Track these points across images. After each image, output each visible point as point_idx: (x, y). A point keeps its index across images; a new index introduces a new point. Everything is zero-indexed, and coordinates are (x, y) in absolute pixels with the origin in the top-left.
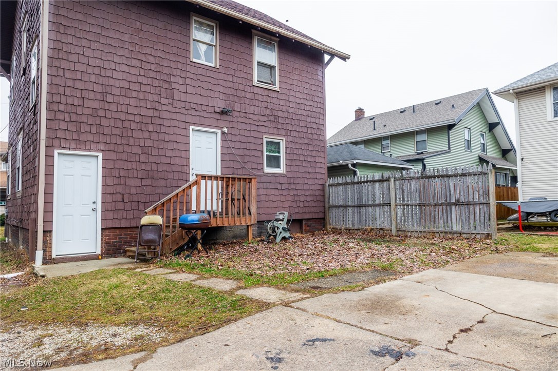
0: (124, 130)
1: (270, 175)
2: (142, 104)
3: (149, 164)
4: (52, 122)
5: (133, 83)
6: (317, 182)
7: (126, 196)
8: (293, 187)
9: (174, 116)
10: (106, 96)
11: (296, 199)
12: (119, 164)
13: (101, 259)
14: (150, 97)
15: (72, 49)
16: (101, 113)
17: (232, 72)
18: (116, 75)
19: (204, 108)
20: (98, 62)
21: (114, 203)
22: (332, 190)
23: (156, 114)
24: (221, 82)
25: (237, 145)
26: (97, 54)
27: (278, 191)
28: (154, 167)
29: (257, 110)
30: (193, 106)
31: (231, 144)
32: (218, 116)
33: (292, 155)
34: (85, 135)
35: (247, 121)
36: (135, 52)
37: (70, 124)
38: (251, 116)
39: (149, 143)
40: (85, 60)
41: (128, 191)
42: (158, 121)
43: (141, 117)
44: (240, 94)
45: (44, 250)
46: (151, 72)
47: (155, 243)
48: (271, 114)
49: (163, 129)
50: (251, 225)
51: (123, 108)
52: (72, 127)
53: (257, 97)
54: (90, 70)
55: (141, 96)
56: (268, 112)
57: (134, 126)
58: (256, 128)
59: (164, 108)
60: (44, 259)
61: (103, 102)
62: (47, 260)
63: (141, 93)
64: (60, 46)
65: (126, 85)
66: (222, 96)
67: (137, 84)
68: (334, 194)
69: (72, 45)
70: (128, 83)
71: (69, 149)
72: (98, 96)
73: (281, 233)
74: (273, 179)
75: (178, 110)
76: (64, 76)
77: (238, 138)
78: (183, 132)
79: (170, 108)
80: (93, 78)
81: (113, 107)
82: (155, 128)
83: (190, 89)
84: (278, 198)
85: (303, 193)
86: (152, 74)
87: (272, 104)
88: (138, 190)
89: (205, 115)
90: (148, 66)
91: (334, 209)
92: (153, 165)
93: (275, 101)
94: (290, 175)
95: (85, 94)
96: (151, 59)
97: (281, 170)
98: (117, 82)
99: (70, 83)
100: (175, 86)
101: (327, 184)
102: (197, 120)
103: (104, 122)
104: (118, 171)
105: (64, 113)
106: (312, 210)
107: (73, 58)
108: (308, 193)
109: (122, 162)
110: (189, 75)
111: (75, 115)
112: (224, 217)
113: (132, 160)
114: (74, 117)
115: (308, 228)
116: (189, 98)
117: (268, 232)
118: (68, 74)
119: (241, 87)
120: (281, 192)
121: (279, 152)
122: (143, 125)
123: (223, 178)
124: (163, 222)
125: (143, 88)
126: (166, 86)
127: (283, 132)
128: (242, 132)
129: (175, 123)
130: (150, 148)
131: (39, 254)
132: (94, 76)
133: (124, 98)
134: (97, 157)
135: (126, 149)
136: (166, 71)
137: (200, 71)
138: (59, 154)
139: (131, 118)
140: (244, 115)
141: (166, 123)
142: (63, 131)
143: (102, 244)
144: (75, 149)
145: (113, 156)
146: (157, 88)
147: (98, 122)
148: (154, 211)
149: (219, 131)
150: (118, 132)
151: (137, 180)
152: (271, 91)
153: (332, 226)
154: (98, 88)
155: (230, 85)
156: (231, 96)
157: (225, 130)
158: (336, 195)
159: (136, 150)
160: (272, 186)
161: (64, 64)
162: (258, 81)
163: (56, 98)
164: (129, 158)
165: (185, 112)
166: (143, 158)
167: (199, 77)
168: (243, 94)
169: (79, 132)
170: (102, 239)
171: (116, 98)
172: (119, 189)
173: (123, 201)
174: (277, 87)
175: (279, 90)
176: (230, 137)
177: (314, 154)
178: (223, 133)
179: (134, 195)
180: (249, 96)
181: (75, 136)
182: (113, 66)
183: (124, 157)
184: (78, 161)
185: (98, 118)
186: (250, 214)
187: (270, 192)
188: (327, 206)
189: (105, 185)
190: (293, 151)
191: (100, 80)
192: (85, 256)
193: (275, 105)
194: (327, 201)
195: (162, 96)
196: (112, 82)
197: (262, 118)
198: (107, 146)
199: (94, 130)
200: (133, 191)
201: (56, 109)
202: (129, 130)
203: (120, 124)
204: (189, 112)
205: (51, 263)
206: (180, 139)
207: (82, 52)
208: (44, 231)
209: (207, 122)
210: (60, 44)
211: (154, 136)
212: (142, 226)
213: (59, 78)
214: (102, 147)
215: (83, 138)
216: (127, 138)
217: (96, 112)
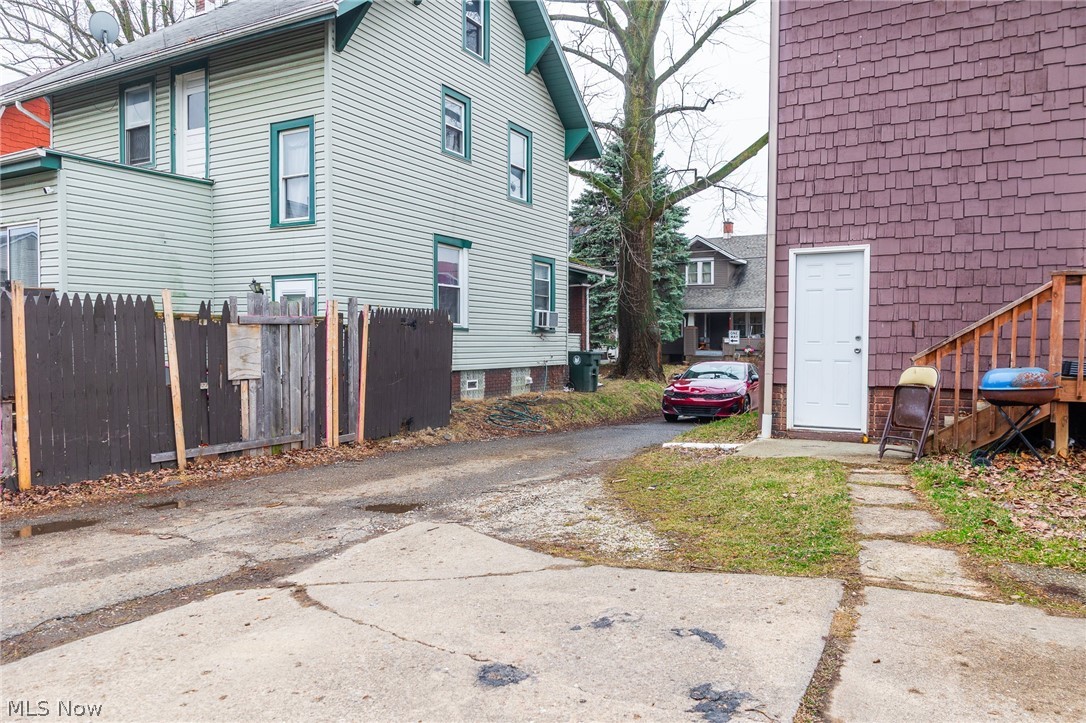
0: (916, 191)
2: (961, 125)
3: (975, 254)
4: (785, 203)
5: (940, 88)
7: (919, 327)
9: (1047, 132)
10: (880, 132)
12: (905, 263)
13: (868, 442)
14: (981, 105)
15: (819, 64)
16: (870, 167)
18: (900, 82)
20: (867, 70)
21: (893, 340)
23: (996, 139)
26: (863, 54)
28: (989, 260)
34: (839, 215)
37: (814, 200)
39: (975, 209)
40: (839, 75)
41: (924, 316)
42: (1000, 154)
43: (956, 155)
45: (775, 415)
46: (983, 46)
47: (919, 424)
49: (1015, 170)
51: (916, 146)
52: (817, 206)
54: (849, 91)
55: (957, 108)
57: (939, 178)
59: (1018, 119)
60: (774, 428)
61: (874, 145)
62: (779, 431)
63: (959, 100)
64: (798, 66)
65: (922, 95)
67: (950, 85)
69: (817, 57)
70: (926, 91)
71: (813, 244)
72: (865, 136)
75: (1058, 115)
76: (804, 116)
79: (1034, 116)
80: (855, 105)
81: (894, 150)
82: (992, 171)
86: (986, 51)
88: (948, 313)
90: (977, 35)
92: (986, 256)
95: (839, 139)
98: (904, 94)
99: (814, 127)
100: (1050, 57)
103: (875, 183)
104: (902, 275)
105: (804, 184)
107: (820, 79)
109: (913, 257)
111: (822, 182)
113: (933, 251)
114: (821, 187)
118: (811, 112)
122: (961, 171)
124: (939, 382)
125: (963, 90)
126: (1026, 64)
129: (1050, 149)
130: (978, 220)
131: (767, 420)
132: (857, 99)
133: (918, 123)
134: (862, 251)
135: (921, 229)
136: (1027, 28)
138: (797, 255)
139: (934, 162)
141: (1023, 154)
142: (804, 215)
143: (871, 415)
144: (821, 244)
145: (894, 247)
146: (999, 80)
147: (863, 187)
148: (930, 358)
150: (902, 197)
151: (944, 290)
154: (864, 121)
159: (946, 228)
161: (806, 97)
163: (792, 161)
164: (926, 246)
166: (959, 244)
169: (828, 211)
170: (871, 407)
171: (899, 130)
172: (904, 312)
173: (913, 335)
179: (938, 324)
181: (823, 221)
182: (893, 66)
183: (916, 246)
184: (829, 263)
185: (864, 178)
189: (876, 305)
191: (870, 103)
192: (839, 433)
195: (1013, 92)
196: (892, 100)
198: (881, 228)
199: (855, 204)
200: (936, 314)
201: (792, 179)
202: (928, 189)
203: (907, 181)
205: (786, 436)
207: (834, 63)
208: (774, 385)
210: (799, 62)
211: (991, 191)
212: (900, 388)
213: (797, 123)
214: (870, 232)
215: (836, 220)
216: (924, 207)
217: (861, 168)
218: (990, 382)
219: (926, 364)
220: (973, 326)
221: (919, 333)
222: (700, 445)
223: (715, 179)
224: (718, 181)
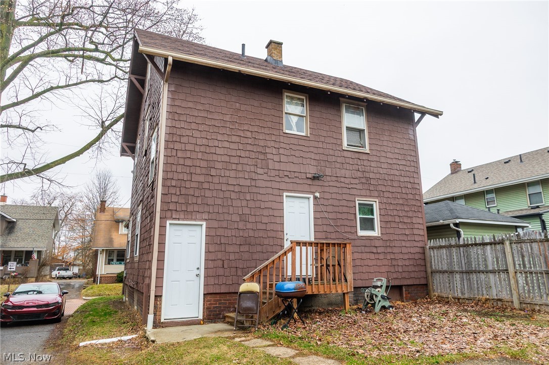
0: (225, 200)
1: (364, 238)
2: (241, 175)
3: (247, 230)
4: (165, 196)
5: (233, 157)
6: (416, 244)
7: (226, 263)
8: (389, 250)
9: (269, 184)
10: (210, 170)
11: (394, 263)
12: (220, 232)
13: (203, 324)
14: (248, 168)
15: (184, 132)
16: (206, 186)
17: (322, 139)
18: (219, 151)
19: (296, 175)
20: (205, 142)
21: (215, 269)
22: (433, 254)
23: (253, 183)
24: (312, 149)
25: (330, 209)
26: (204, 134)
27: (373, 255)
28: (251, 233)
29: (348, 174)
30: (286, 173)
31: (324, 208)
32: (310, 182)
33: (386, 217)
34: (192, 206)
35: (338, 185)
36: (235, 130)
37: (180, 197)
38: (342, 180)
39: (247, 211)
40: (193, 141)
41: (228, 258)
42: (254, 190)
43: (239, 187)
44: (330, 159)
45: (155, 314)
46: (248, 145)
47: (253, 311)
48: (362, 176)
49: (259, 197)
50: (347, 293)
51: (224, 180)
52: (182, 200)
53: (348, 160)
54: (197, 149)
55: (240, 167)
56: (359, 174)
57: (233, 196)
58: (347, 191)
59: (260, 177)
60: (154, 322)
61: (208, 176)
62: (157, 324)
63: (240, 165)
64: (174, 131)
65: (227, 159)
66: (313, 162)
67: (237, 157)
68: (436, 257)
69: (184, 129)
70: (228, 158)
71: (179, 219)
72: (204, 171)
73: (380, 301)
74: (368, 243)
75: (272, 179)
76: (176, 155)
77: (330, 202)
78: (278, 199)
79: (265, 177)
80: (200, 156)
81: (216, 180)
82: (252, 196)
83: (283, 158)
84: (374, 262)
85: (401, 256)
86: (249, 148)
87: (363, 167)
88: (237, 256)
89: (298, 181)
90: (246, 141)
91: (438, 274)
92: (251, 231)
93: (366, 163)
94: (385, 238)
95: (193, 170)
96: (249, 135)
97: (376, 233)
98: (219, 156)
99: (181, 161)
100: (269, 156)
101: (428, 247)
102: (290, 186)
103: (208, 194)
104: (219, 238)
105: (175, 188)
106: (412, 275)
107: (184, 140)
108: (406, 257)
109: (223, 230)
110: (282, 145)
111: (184, 188)
112: (320, 284)
113: (231, 227)
114: (183, 191)
115: (409, 295)
116: (283, 167)
117: (365, 300)
118: (180, 154)
119: (331, 152)
120: (377, 256)
121: (372, 214)
122: (241, 194)
123: (318, 243)
125: (242, 160)
126: (261, 157)
127: (376, 194)
128: (334, 196)
129: (270, 191)
130: (247, 216)
131: (151, 318)
132: (201, 153)
133: (225, 170)
134: (201, 225)
135: (227, 217)
136: (262, 143)
137: (293, 141)
138: (170, 224)
139: (231, 188)
140: (334, 179)
141: (262, 191)
142: (175, 204)
143: (204, 309)
144: (183, 219)
145: (215, 224)
146: (254, 160)
147: (203, 194)
148: (252, 279)
149: (312, 196)
150: (219, 202)
151: (235, 246)
152: (361, 154)
153: (437, 294)
154: (203, 164)
155: (321, 151)
156: (322, 162)
157: (317, 195)
158: (439, 259)
159: (236, 218)
160: (367, 250)
161: (177, 146)
162: (348, 145)
163: (170, 175)
164: (228, 225)
165: (279, 180)
167: (291, 146)
168: (334, 159)
169: (187, 204)
170: (204, 304)
171: (218, 171)
172: (220, 256)
173: (223, 267)
174: (367, 150)
175: (369, 152)
176: (322, 201)
177: (410, 214)
178: (315, 198)
179: (233, 261)
180: (339, 160)
181: (184, 208)
182: (216, 143)
183: (225, 224)
184: (185, 230)
185: (203, 190)
186: (346, 281)
187: (364, 256)
188: (429, 270)
189: (208, 252)
190: (388, 212)
191: (206, 157)
192: (189, 321)
193: (366, 167)
194: (428, 265)
195: (258, 166)
196: (215, 157)
197: (353, 181)
198: (210, 215)
199: (199, 202)
200: (232, 257)
201: (169, 185)
202: (229, 200)
203: (221, 195)
204: (283, 180)
205: (160, 327)
206: (275, 205)
207: (191, 134)
208: (155, 296)
209: (300, 188)
210: (175, 129)
211: (251, 204)
212: (241, 293)
213: (172, 158)
214: (205, 216)
215: (190, 209)
216: (227, 207)
217: (202, 185)
219: (252, 281)
221: (226, 266)
223: (37, 171)
224: (39, 173)
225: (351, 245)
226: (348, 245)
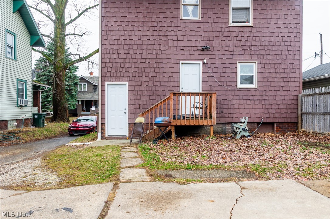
0: (140, 68)
1: (243, 90)
2: (150, 52)
3: (154, 87)
4: (104, 68)
5: (145, 41)
6: (290, 93)
7: (141, 106)
8: (264, 98)
9: (169, 56)
10: (130, 51)
11: (268, 106)
12: (137, 88)
13: (128, 139)
14: (155, 47)
15: (113, 28)
16: (127, 60)
17: (212, 20)
18: (135, 38)
19: (190, 48)
20: (126, 33)
21: (134, 109)
22: (305, 100)
23: (158, 57)
24: (202, 29)
25: (215, 70)
26: (125, 28)
27: (250, 101)
28: (157, 88)
29: (232, 44)
30: (182, 48)
31: (210, 70)
32: (200, 52)
33: (264, 74)
34: (119, 73)
35: (223, 53)
36: (146, 22)
37: (112, 68)
38: (227, 49)
39: (154, 75)
40: (118, 33)
41: (142, 103)
42: (159, 61)
43: (149, 60)
44: (217, 34)
45: (102, 133)
46: (155, 32)
47: (140, 133)
48: (245, 45)
49: (163, 65)
50: (212, 126)
51: (139, 56)
52: (113, 70)
53: (232, 34)
54: (122, 38)
55: (149, 47)
56: (242, 43)
57: (145, 65)
58: (231, 57)
59: (163, 52)
60: (102, 137)
61: (128, 54)
63: (149, 45)
64: (107, 28)
65: (140, 42)
66: (203, 38)
67: (147, 41)
68: (306, 103)
69: (113, 26)
70: (141, 41)
71: (112, 81)
72: (126, 51)
73: (241, 132)
74: (245, 93)
75: (171, 52)
76: (109, 43)
77: (216, 65)
78: (176, 66)
79: (167, 52)
80: (123, 42)
81: (134, 56)
82: (157, 65)
83: (180, 38)
84: (250, 106)
85: (275, 102)
86: (155, 33)
87: (246, 37)
88: (148, 102)
89: (191, 52)
90: (153, 29)
91: (305, 115)
92: (156, 87)
93: (249, 34)
94: (261, 89)
95: (119, 51)
96: (155, 24)
97: (254, 86)
98: (136, 41)
99: (112, 47)
100: (170, 37)
101: (300, 95)
102: (185, 57)
103: (129, 65)
104: (136, 91)
105: (109, 63)
106: (284, 115)
107: (113, 33)
108: (280, 102)
109: (139, 87)
110: (179, 29)
111: (115, 63)
113: (144, 85)
114: (114, 65)
115: (280, 130)
116: (180, 43)
118: (111, 42)
119: (219, 29)
120: (253, 102)
121: (253, 73)
122: (150, 64)
124: (145, 121)
125: (150, 42)
126: (164, 38)
127: (256, 57)
128: (219, 61)
129: (170, 61)
130: (154, 77)
132: (124, 40)
133: (140, 50)
134: (126, 84)
135: (141, 79)
136: (164, 29)
137: (187, 25)
138: (108, 84)
139: (144, 61)
140: (220, 49)
141: (164, 61)
142: (110, 73)
143: (129, 131)
144: (115, 81)
146: (158, 41)
147: (126, 66)
148: (144, 115)
149: (201, 62)
150: (136, 70)
151: (147, 96)
152: (245, 28)
153: (303, 129)
154: (126, 47)
155: (209, 29)
156: (210, 38)
157: (205, 61)
158: (307, 105)
159: (147, 79)
160: (245, 97)
161: (109, 38)
162: (233, 22)
163: (106, 56)
164: (142, 84)
165: (177, 53)
166: (150, 84)
167: (186, 29)
168: (221, 34)
169: (116, 72)
170: (129, 129)
171: (135, 51)
172: (137, 102)
173: (139, 108)
174: (251, 24)
175: (252, 25)
176: (209, 65)
177: (288, 71)
178: (204, 63)
179: (145, 105)
180: (225, 34)
181: (115, 75)
182: (133, 33)
183: (140, 83)
184: (117, 87)
185: (126, 63)
187: (242, 102)
188: (300, 112)
189: (130, 100)
190: (266, 70)
191: (127, 42)
192: (120, 137)
193: (248, 37)
194: (299, 108)
195: (162, 45)
196: (133, 42)
197: (235, 49)
198: (131, 78)
199: (124, 71)
200: (145, 103)
201: (106, 61)
202: (142, 68)
203: (137, 65)
204: (179, 52)
205: (105, 139)
206: (173, 70)
207: (117, 29)
208: (102, 123)
209: (192, 57)
210: (107, 27)
211: (157, 70)
212: (135, 123)
213: (107, 45)
214: (128, 79)
215: (119, 75)
216: (141, 73)
217: (125, 60)
218: (157, 121)
219: (142, 116)
220: (153, 106)
221: (141, 108)
222: (78, 144)
223: (86, 58)
225: (216, 95)
226: (213, 95)
